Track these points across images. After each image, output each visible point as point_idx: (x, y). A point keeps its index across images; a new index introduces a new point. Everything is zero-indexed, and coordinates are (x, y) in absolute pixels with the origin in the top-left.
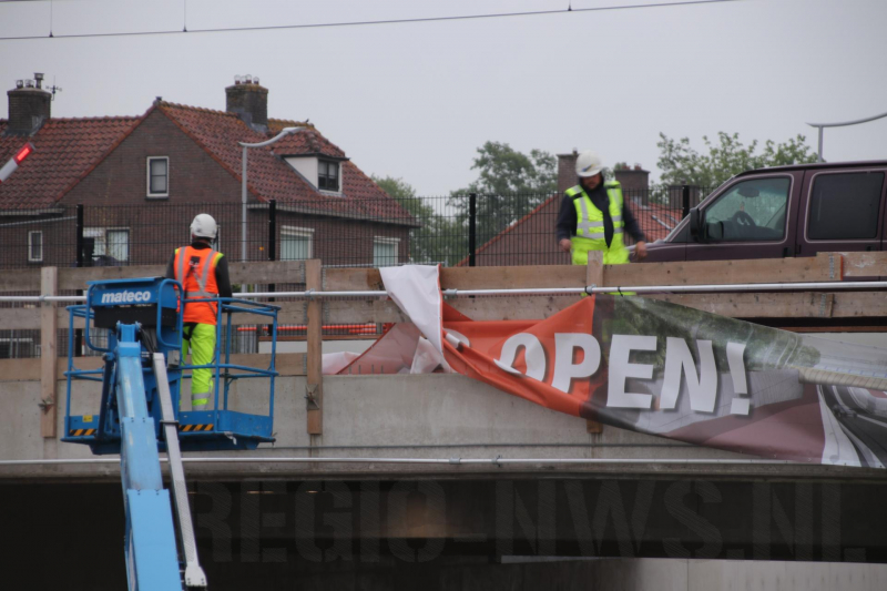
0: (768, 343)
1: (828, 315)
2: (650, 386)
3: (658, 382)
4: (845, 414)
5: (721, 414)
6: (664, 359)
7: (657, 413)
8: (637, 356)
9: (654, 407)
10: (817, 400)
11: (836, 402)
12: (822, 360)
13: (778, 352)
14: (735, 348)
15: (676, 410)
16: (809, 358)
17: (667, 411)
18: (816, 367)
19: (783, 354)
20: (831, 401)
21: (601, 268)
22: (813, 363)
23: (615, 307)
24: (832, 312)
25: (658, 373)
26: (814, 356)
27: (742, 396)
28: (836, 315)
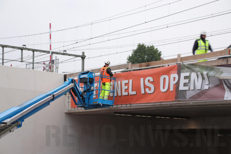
0: (212, 71)
1: (226, 64)
2: (188, 84)
3: (190, 83)
4: (229, 87)
5: (202, 89)
6: (191, 77)
7: (190, 91)
8: (186, 78)
9: (189, 90)
10: (223, 84)
11: (227, 84)
12: (223, 74)
13: (214, 73)
14: (205, 73)
15: (194, 90)
16: (220, 73)
17: (192, 90)
18: (222, 75)
19: (215, 73)
20: (226, 84)
21: (180, 58)
22: (221, 74)
23: (181, 67)
24: (227, 63)
25: (189, 81)
26: (222, 73)
27: (207, 85)
28: (228, 64)
